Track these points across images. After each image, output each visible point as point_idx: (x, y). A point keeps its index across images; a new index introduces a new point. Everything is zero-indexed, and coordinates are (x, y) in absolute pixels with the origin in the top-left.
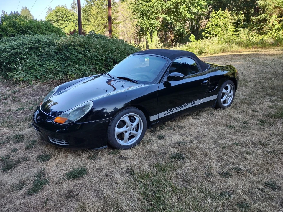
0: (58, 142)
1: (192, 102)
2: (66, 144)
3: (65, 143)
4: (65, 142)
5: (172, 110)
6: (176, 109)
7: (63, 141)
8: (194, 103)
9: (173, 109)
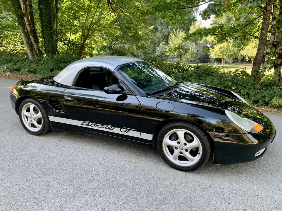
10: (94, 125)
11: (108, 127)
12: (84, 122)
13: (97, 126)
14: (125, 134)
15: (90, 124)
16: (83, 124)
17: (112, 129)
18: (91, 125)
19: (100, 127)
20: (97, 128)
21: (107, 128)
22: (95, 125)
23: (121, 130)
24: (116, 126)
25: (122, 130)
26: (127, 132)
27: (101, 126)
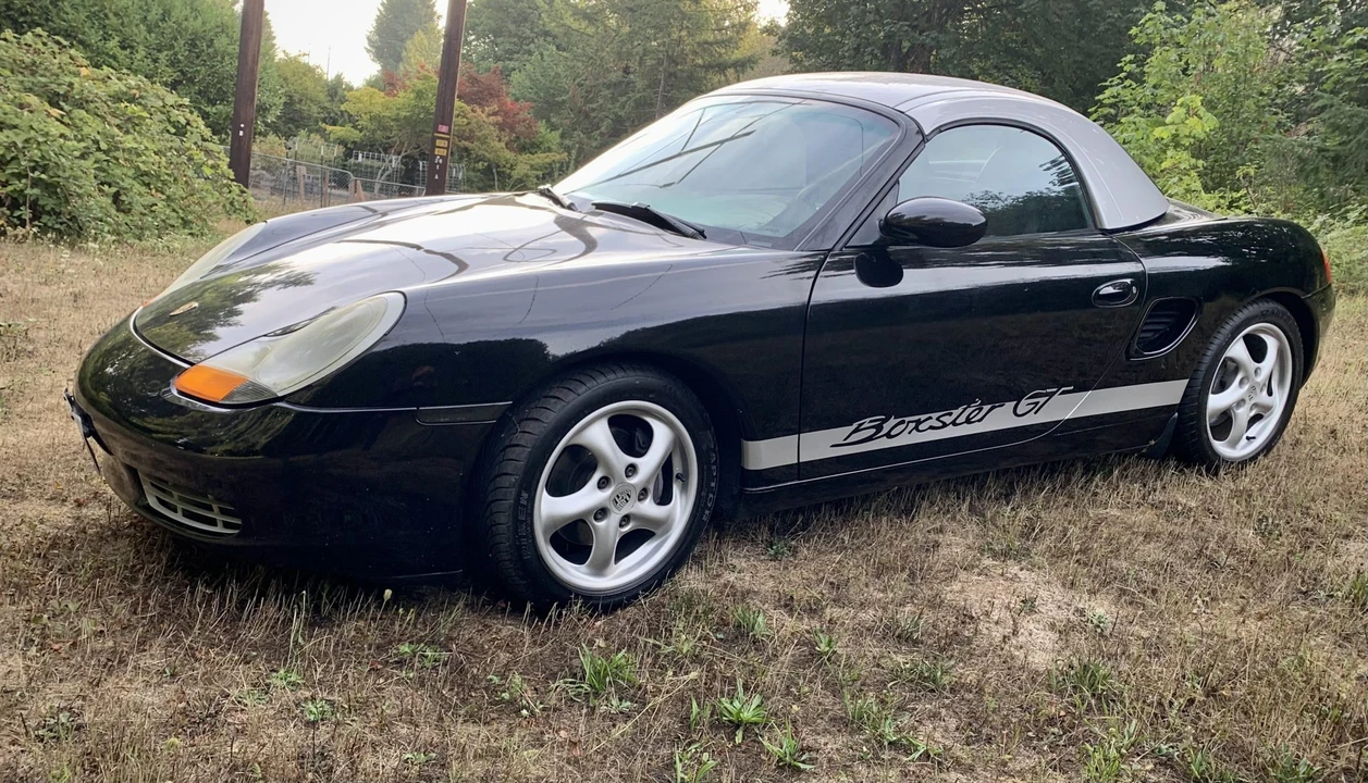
0: (187, 514)
1: (1024, 402)
2: (226, 525)
3: (220, 518)
4: (223, 512)
5: (887, 427)
6: (919, 422)
7: (210, 509)
8: (1037, 408)
9: (893, 421)
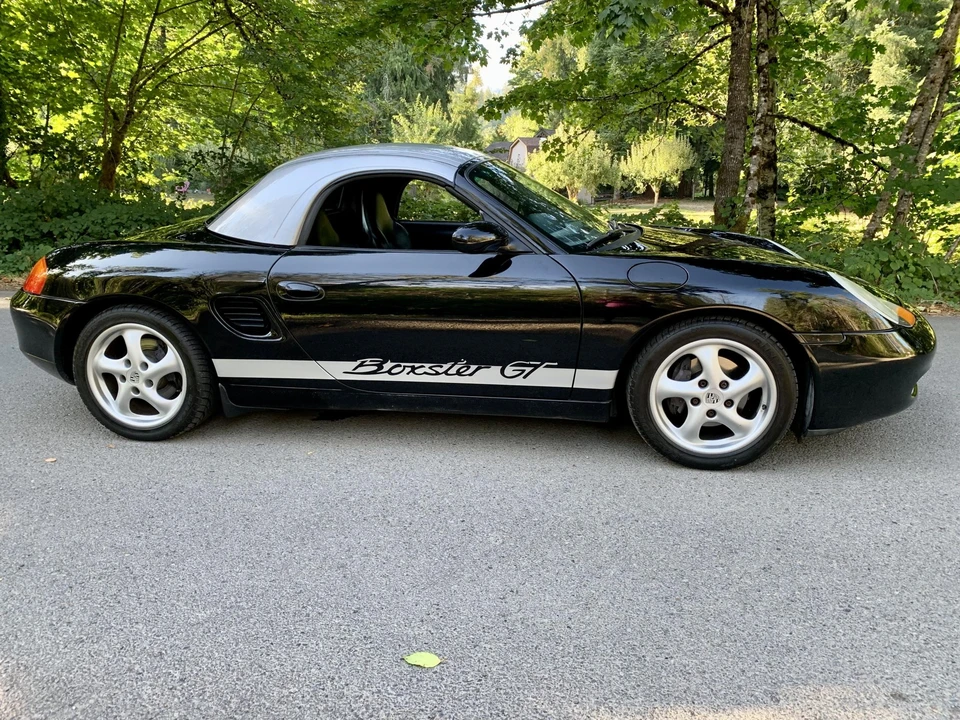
10: (401, 368)
11: (457, 367)
12: (361, 365)
13: (413, 369)
14: (519, 382)
15: (388, 366)
16: (360, 370)
17: (470, 375)
18: (389, 372)
19: (425, 373)
20: (412, 378)
21: (453, 370)
22: (405, 367)
23: (502, 372)
24: (485, 362)
25: (509, 370)
26: (524, 377)
27: (430, 368)
